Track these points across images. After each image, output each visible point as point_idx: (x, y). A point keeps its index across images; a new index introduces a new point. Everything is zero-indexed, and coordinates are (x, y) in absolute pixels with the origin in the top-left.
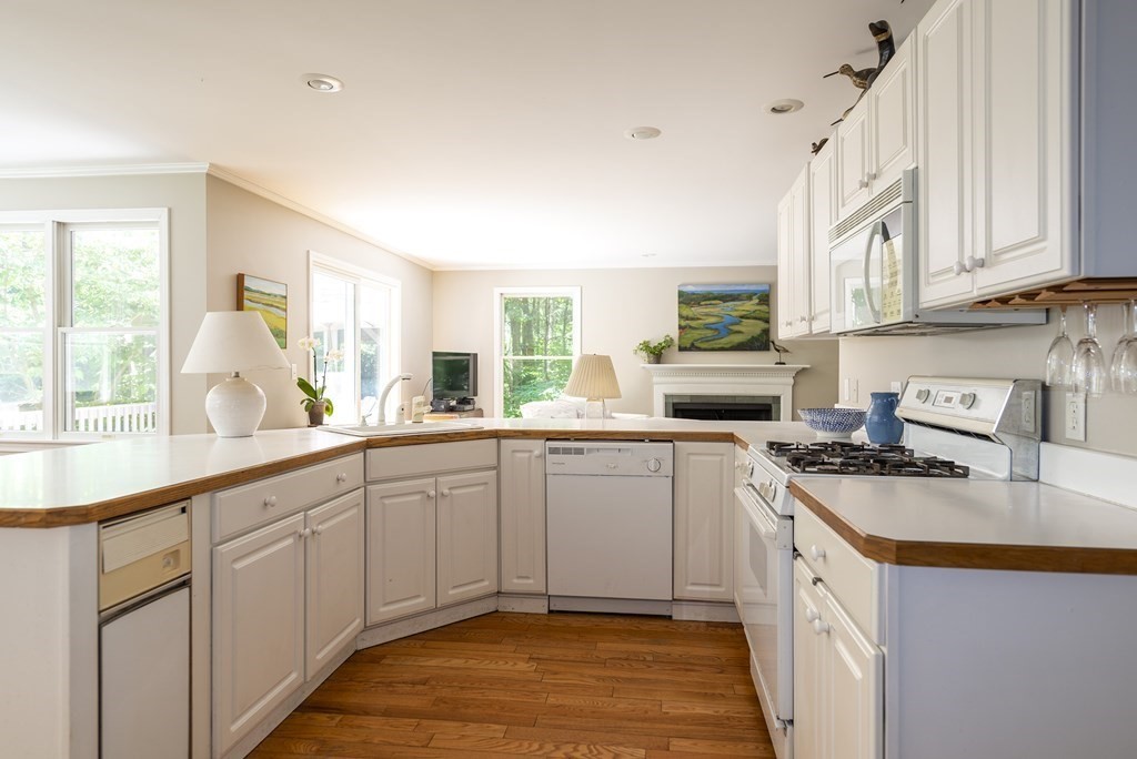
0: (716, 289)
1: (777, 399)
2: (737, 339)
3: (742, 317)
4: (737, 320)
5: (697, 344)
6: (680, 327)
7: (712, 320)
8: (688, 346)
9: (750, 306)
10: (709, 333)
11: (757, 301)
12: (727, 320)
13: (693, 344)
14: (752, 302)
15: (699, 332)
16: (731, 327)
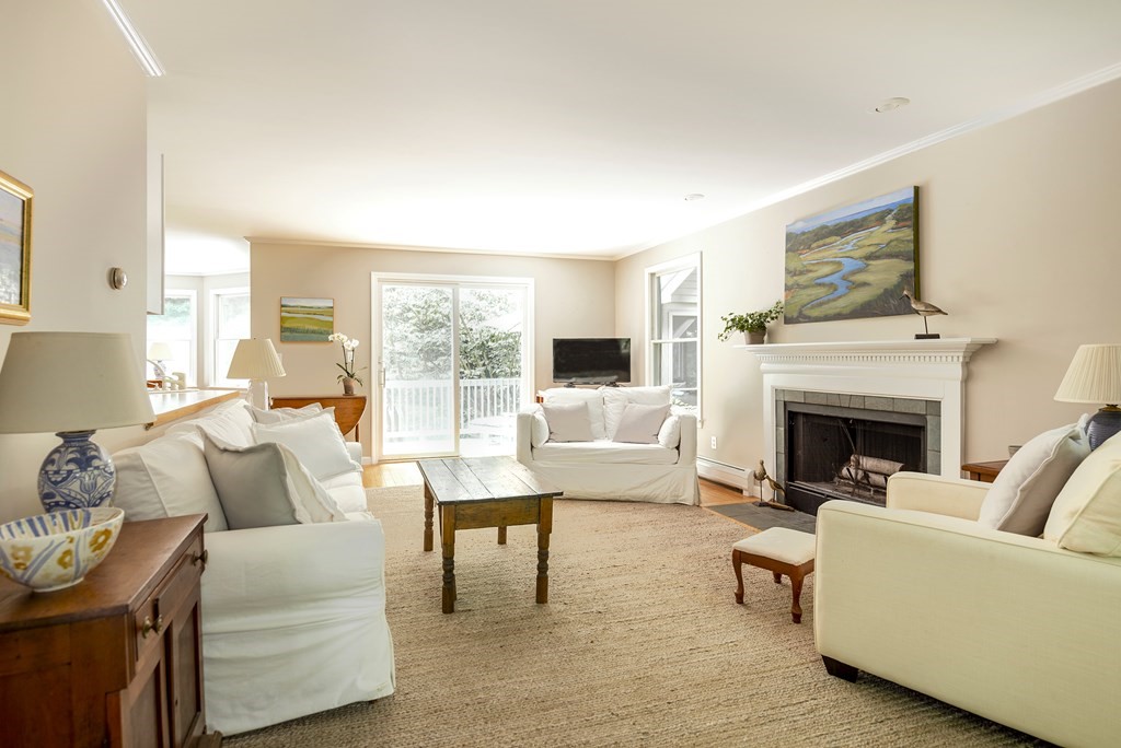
0: (831, 219)
1: (934, 406)
2: (860, 296)
3: (871, 257)
4: (860, 263)
5: (807, 312)
6: (788, 288)
7: (826, 269)
8: (795, 315)
9: (881, 235)
10: (820, 291)
11: (894, 222)
12: (848, 265)
13: (800, 312)
14: (885, 228)
15: (809, 291)
16: (852, 278)
